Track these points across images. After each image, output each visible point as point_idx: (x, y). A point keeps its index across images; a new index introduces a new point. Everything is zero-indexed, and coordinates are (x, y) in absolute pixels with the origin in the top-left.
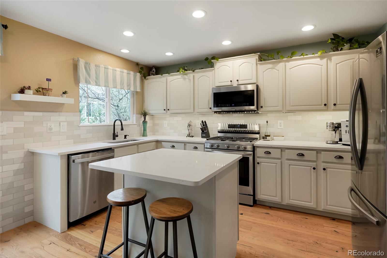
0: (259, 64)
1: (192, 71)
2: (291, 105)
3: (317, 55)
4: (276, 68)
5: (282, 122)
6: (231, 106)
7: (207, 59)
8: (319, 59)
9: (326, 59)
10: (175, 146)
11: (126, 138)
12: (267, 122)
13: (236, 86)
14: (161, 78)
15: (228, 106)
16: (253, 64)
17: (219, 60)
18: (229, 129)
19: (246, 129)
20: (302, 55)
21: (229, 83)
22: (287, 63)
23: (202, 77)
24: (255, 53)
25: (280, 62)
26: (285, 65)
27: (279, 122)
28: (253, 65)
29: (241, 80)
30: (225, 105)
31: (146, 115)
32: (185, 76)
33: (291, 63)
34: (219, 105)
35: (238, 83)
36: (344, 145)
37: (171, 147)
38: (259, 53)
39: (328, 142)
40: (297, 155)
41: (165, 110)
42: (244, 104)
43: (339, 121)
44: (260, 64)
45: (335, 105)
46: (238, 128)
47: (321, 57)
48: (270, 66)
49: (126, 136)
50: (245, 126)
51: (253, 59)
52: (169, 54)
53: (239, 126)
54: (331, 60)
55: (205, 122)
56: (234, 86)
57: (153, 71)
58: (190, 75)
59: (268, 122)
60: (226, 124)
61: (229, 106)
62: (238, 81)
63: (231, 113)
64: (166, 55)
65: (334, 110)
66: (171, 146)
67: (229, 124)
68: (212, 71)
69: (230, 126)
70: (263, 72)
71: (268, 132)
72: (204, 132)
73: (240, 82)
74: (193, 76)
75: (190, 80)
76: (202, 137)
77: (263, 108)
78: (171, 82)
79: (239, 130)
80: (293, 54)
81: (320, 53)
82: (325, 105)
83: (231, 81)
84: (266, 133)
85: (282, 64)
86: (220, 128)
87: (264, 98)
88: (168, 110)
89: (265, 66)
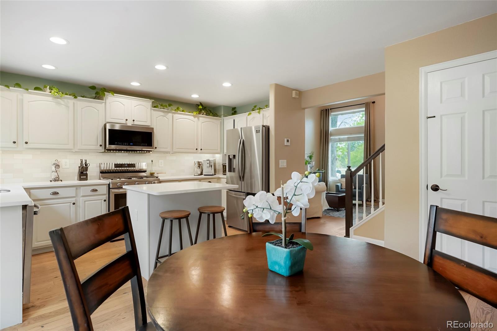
0: (152, 109)
1: (73, 97)
2: (177, 148)
3: (193, 114)
4: (166, 116)
5: (163, 161)
6: (129, 145)
8: (192, 117)
9: (197, 118)
12: (152, 161)
13: (131, 125)
15: (126, 144)
16: (147, 108)
18: (115, 168)
19: (135, 168)
20: (183, 111)
21: (124, 121)
22: (174, 115)
23: (88, 107)
24: (150, 99)
25: (169, 112)
26: (173, 116)
27: (160, 161)
29: (136, 121)
30: (123, 144)
32: (59, 100)
34: (116, 143)
35: (134, 123)
36: (205, 175)
37: (52, 194)
38: (154, 100)
39: (195, 174)
41: (14, 142)
43: (201, 161)
44: (154, 110)
45: (201, 149)
46: (126, 167)
47: (195, 117)
48: (162, 114)
50: (133, 165)
51: (148, 103)
52: (49, 67)
53: (126, 165)
54: (199, 119)
55: (86, 161)
56: (128, 125)
58: (69, 101)
60: (112, 164)
62: (134, 121)
63: (123, 152)
65: (201, 153)
67: (116, 163)
68: (101, 104)
69: (117, 166)
70: (157, 117)
71: (153, 170)
72: (84, 173)
73: (136, 123)
74: (74, 103)
75: (69, 107)
76: (81, 179)
77: (157, 149)
78: (30, 103)
79: (127, 169)
80: (178, 108)
81: (195, 113)
82: (197, 149)
83: (127, 120)
84: (151, 171)
85: (170, 115)
86: (104, 168)
87: (157, 138)
88: (26, 143)
89: (158, 113)
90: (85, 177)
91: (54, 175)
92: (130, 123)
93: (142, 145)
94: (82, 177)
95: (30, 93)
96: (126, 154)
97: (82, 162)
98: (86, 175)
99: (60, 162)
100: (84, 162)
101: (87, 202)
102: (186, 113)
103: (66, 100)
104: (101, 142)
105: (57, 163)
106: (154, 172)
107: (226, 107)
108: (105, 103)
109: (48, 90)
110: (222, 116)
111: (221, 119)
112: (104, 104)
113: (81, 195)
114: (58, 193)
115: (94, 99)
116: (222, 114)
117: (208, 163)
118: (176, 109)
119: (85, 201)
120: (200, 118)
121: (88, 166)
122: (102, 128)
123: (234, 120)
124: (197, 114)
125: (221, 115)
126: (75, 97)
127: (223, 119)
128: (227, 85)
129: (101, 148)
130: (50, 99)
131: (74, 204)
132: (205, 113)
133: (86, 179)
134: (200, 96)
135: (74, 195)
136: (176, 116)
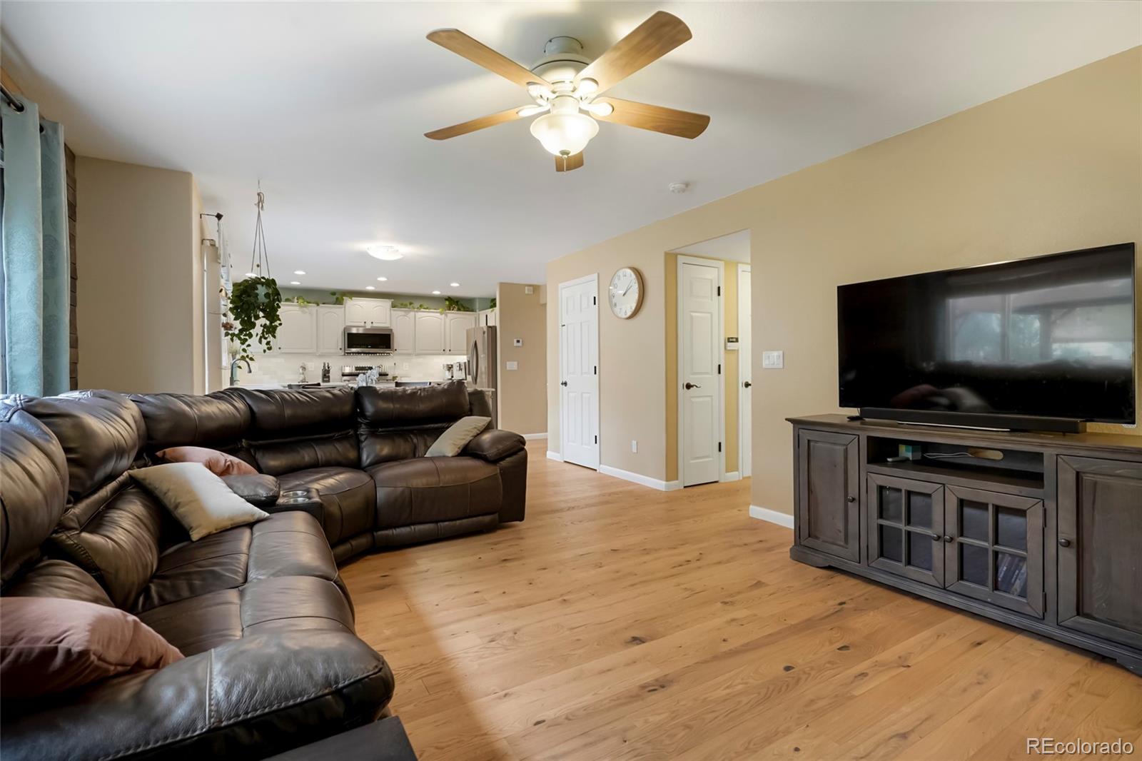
0: (392, 309)
1: (316, 305)
2: (419, 349)
3: (438, 310)
4: (407, 316)
5: (407, 364)
6: (367, 348)
7: (334, 293)
8: (439, 314)
9: (443, 315)
16: (387, 309)
18: (356, 372)
20: (427, 308)
21: (362, 324)
22: (416, 313)
23: (330, 313)
24: (389, 299)
25: (411, 311)
26: (415, 315)
27: (404, 364)
29: (375, 323)
32: (305, 309)
33: (420, 313)
38: (394, 300)
39: (445, 378)
43: (452, 363)
44: (394, 310)
45: (450, 350)
47: (441, 313)
48: (403, 313)
51: (387, 303)
53: (367, 368)
54: (446, 315)
55: (328, 364)
56: (366, 327)
58: (313, 309)
59: (395, 364)
60: (352, 366)
62: (372, 323)
63: (363, 355)
65: (450, 355)
67: (356, 366)
68: (341, 309)
70: (397, 317)
71: (395, 373)
72: (327, 375)
73: (375, 325)
74: (317, 310)
75: (313, 314)
76: (323, 381)
77: (397, 351)
80: (421, 306)
81: (442, 309)
82: (444, 350)
83: (365, 323)
84: (393, 374)
85: (412, 314)
86: (345, 370)
87: (397, 341)
88: (280, 348)
89: (398, 313)
90: (328, 379)
91: (301, 377)
92: (369, 326)
93: (381, 347)
94: (325, 379)
96: (368, 357)
97: (325, 364)
98: (329, 377)
99: (306, 365)
100: (326, 365)
102: (431, 310)
103: (310, 308)
104: (340, 345)
105: (304, 366)
106: (397, 375)
107: (483, 299)
108: (345, 307)
109: (296, 301)
111: (476, 314)
112: (343, 308)
115: (334, 304)
117: (458, 366)
118: (419, 306)
120: (449, 315)
121: (330, 369)
122: (341, 333)
123: (486, 316)
124: (444, 310)
126: (318, 305)
128: (455, 285)
129: (341, 351)
130: (297, 308)
132: (456, 308)
133: (329, 381)
136: (420, 315)
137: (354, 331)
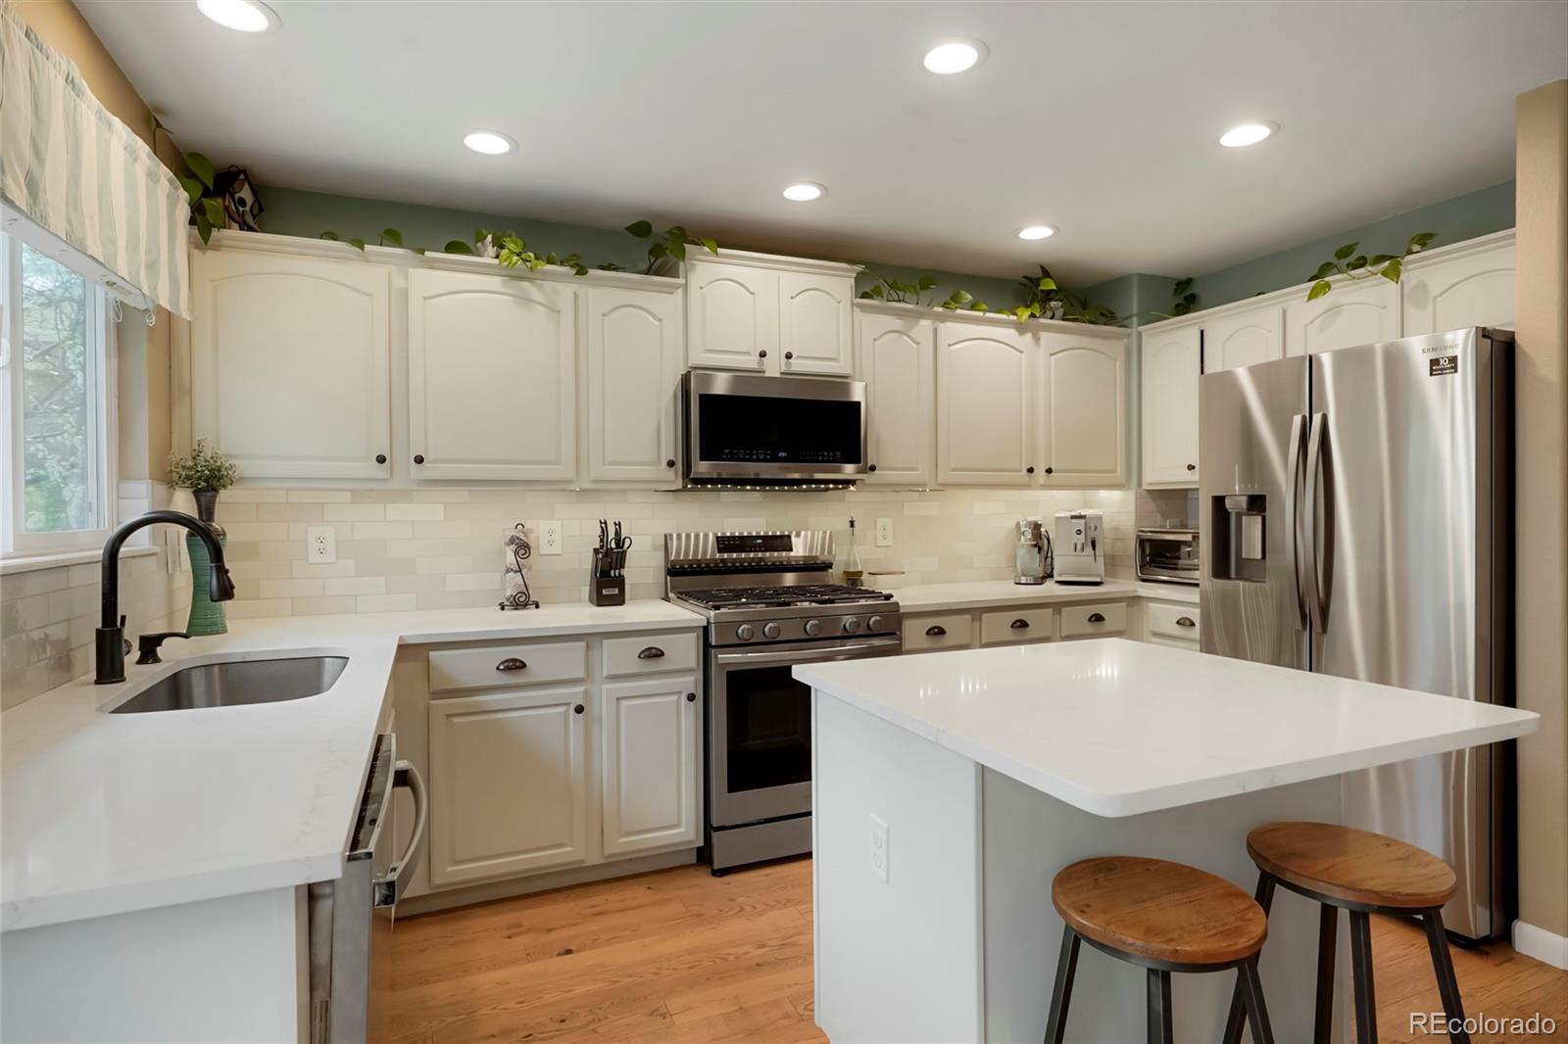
0: (858, 305)
1: (574, 271)
2: (953, 466)
3: (1015, 318)
4: (912, 333)
5: (888, 522)
6: (775, 459)
7: (641, 229)
8: (1013, 332)
9: (1029, 335)
10: (525, 661)
11: (157, 660)
12: (852, 524)
13: (778, 375)
14: (343, 259)
15: (762, 457)
16: (839, 302)
17: (720, 250)
18: (718, 555)
19: (791, 554)
20: (973, 307)
21: (752, 362)
22: (941, 325)
23: (626, 310)
24: (849, 263)
25: (921, 315)
26: (935, 331)
27: (880, 522)
28: (841, 304)
29: (798, 357)
30: (751, 455)
31: (215, 490)
32: (526, 284)
33: (949, 325)
34: (727, 451)
35: (788, 365)
36: (1060, 583)
37: (503, 670)
39: (1020, 580)
40: (1012, 626)
41: (381, 460)
42: (826, 453)
43: (1051, 521)
44: (864, 309)
45: (1049, 471)
47: (1021, 328)
48: (895, 322)
49: (159, 644)
50: (782, 542)
51: (836, 283)
52: (488, 143)
53: (759, 541)
54: (1037, 339)
56: (767, 375)
57: (242, 202)
58: (560, 287)
59: (856, 524)
61: (768, 457)
62: (789, 356)
63: (748, 488)
64: (464, 146)
65: (1047, 487)
66: (502, 667)
67: (719, 535)
68: (671, 293)
69: (725, 543)
70: (875, 340)
71: (855, 562)
72: (612, 575)
73: (797, 365)
74: (576, 296)
75: (559, 312)
76: (601, 600)
77: (876, 472)
78: (431, 301)
79: (761, 559)
80: (955, 298)
81: (1024, 314)
82: (1031, 470)
83: (763, 355)
84: (847, 564)
85: (926, 324)
86: (678, 553)
87: (881, 429)
88: (419, 460)
89: (879, 323)
90: (617, 591)
91: (512, 585)
92: (773, 368)
93: (823, 456)
94: (604, 592)
95: (432, 265)
96: (760, 496)
97: (604, 531)
98: (620, 582)
99: (531, 531)
100: (612, 534)
101: (624, 703)
102: (989, 315)
103: (548, 285)
104: (670, 448)
105: (522, 536)
106: (860, 569)
107: (1150, 282)
108: (686, 287)
109: (491, 250)
110: (1135, 319)
111: (1129, 336)
112: (680, 290)
113: (605, 674)
114: (524, 665)
115: (647, 274)
116: (1135, 311)
117: (1079, 532)
118: (947, 298)
119: (618, 699)
120: (1044, 336)
121: (626, 546)
122: (675, 393)
123: (1202, 332)
124: (1033, 316)
125: (1131, 317)
126: (581, 271)
127: (1140, 335)
129: (670, 474)
130: (495, 282)
131: (579, 710)
132: (1060, 312)
133: (619, 600)
134: (1057, 230)
135: (581, 674)
136: (951, 330)
137: (720, 386)
